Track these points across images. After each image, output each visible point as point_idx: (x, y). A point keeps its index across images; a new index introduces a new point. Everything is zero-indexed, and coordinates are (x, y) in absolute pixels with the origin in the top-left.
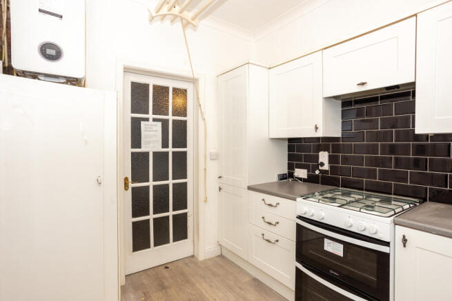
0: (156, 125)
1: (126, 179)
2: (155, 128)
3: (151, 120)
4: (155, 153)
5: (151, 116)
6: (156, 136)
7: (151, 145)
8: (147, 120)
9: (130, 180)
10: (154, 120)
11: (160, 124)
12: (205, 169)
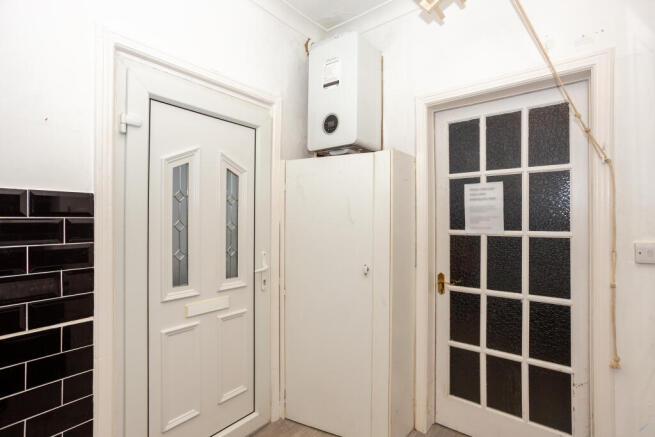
0: (492, 189)
1: (441, 276)
2: (490, 194)
3: (483, 179)
4: (490, 239)
5: (483, 172)
6: (491, 208)
7: (483, 224)
8: (477, 180)
9: (447, 279)
10: (490, 179)
11: (499, 186)
12: (613, 287)
